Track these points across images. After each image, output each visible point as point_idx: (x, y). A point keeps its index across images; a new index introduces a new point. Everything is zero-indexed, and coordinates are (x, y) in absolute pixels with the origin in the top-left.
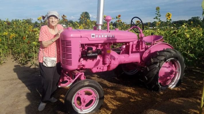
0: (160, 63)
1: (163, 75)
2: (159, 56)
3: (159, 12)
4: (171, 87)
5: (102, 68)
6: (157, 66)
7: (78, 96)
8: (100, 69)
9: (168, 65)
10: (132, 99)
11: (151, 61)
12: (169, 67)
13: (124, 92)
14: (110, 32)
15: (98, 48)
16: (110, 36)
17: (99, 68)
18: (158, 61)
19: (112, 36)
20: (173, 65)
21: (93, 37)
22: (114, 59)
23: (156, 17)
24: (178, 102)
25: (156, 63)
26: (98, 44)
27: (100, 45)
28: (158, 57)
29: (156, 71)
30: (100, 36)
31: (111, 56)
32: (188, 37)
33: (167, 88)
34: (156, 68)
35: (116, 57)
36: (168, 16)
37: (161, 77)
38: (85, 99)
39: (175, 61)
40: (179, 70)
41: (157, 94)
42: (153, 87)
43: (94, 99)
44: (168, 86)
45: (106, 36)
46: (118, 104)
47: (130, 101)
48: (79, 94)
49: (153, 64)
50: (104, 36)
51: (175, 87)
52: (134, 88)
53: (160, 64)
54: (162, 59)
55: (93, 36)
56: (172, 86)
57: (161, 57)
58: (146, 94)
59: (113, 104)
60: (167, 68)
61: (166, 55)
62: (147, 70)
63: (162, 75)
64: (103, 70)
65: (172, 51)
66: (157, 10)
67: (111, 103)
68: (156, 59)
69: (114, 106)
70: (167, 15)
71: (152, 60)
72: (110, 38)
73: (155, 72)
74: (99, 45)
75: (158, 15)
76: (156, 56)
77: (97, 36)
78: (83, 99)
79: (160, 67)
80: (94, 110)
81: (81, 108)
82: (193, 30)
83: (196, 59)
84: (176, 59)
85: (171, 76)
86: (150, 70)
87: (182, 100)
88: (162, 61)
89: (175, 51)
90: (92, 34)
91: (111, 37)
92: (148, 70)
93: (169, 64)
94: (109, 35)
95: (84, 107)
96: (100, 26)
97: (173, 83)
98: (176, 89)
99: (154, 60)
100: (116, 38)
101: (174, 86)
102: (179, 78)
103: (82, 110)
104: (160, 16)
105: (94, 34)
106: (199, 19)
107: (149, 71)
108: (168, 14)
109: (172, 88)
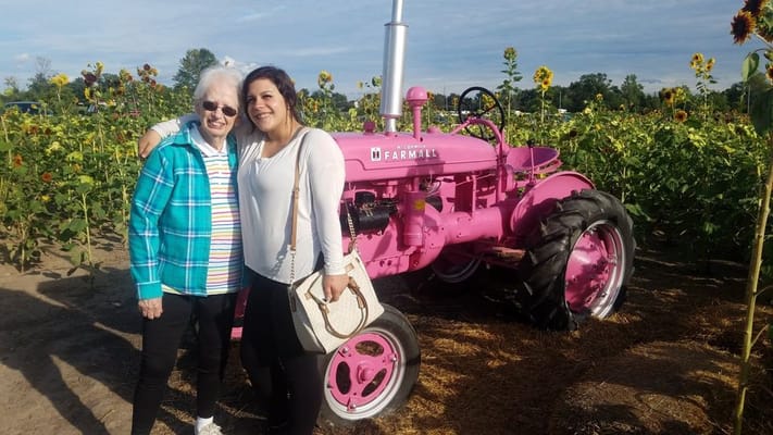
0: (570, 236)
1: (578, 277)
2: (566, 213)
3: (514, 67)
4: (598, 314)
5: (395, 261)
6: (562, 249)
7: (342, 360)
8: (389, 264)
9: (591, 243)
10: (494, 359)
11: (541, 232)
12: (593, 249)
13: (461, 339)
14: (422, 140)
15: (385, 196)
16: (424, 153)
17: (386, 262)
18: (566, 231)
19: (431, 154)
20: (602, 242)
21: (376, 159)
22: (436, 229)
23: (506, 82)
24: (655, 353)
25: (558, 237)
26: (387, 180)
27: (395, 183)
28: (562, 218)
29: (559, 263)
30: (395, 153)
31: (427, 219)
32: (620, 150)
33: (587, 319)
34: (558, 253)
35: (438, 224)
36: (542, 77)
37: (570, 281)
38: (363, 368)
39: (609, 231)
40: (619, 258)
41: (565, 338)
42: (551, 316)
43: (389, 367)
44: (590, 312)
45: (413, 155)
46: (456, 380)
47: (490, 369)
48: (344, 352)
49: (549, 241)
50: (407, 155)
51: (609, 315)
52: (485, 326)
53: (569, 240)
54: (575, 224)
55: (376, 155)
56: (601, 310)
57: (570, 217)
58: (530, 339)
59: (440, 381)
60: (588, 251)
61: (587, 212)
62: (531, 261)
63: (573, 277)
64: (398, 266)
65: (602, 199)
66: (508, 58)
67: (433, 379)
68: (558, 224)
69: (446, 386)
70: (540, 74)
71: (544, 228)
72: (424, 158)
73: (557, 267)
74: (391, 183)
75: (511, 74)
76: (555, 215)
77: (387, 156)
78: (359, 368)
79: (569, 249)
80: (390, 405)
81: (349, 401)
82: (615, 123)
83: (649, 219)
84: (610, 224)
85: (600, 276)
86: (541, 263)
87: (663, 347)
88: (575, 229)
89: (608, 197)
90: (373, 150)
91: (428, 156)
92: (535, 262)
93: (591, 240)
94: (421, 152)
95: (359, 396)
96: (393, 122)
97: (603, 301)
98: (614, 319)
99: (549, 227)
100: (442, 158)
101: (608, 309)
102: (619, 284)
103: (352, 408)
104: (517, 79)
105: (379, 149)
106: (606, 82)
107: (537, 266)
108: (543, 70)
109: (601, 316)
